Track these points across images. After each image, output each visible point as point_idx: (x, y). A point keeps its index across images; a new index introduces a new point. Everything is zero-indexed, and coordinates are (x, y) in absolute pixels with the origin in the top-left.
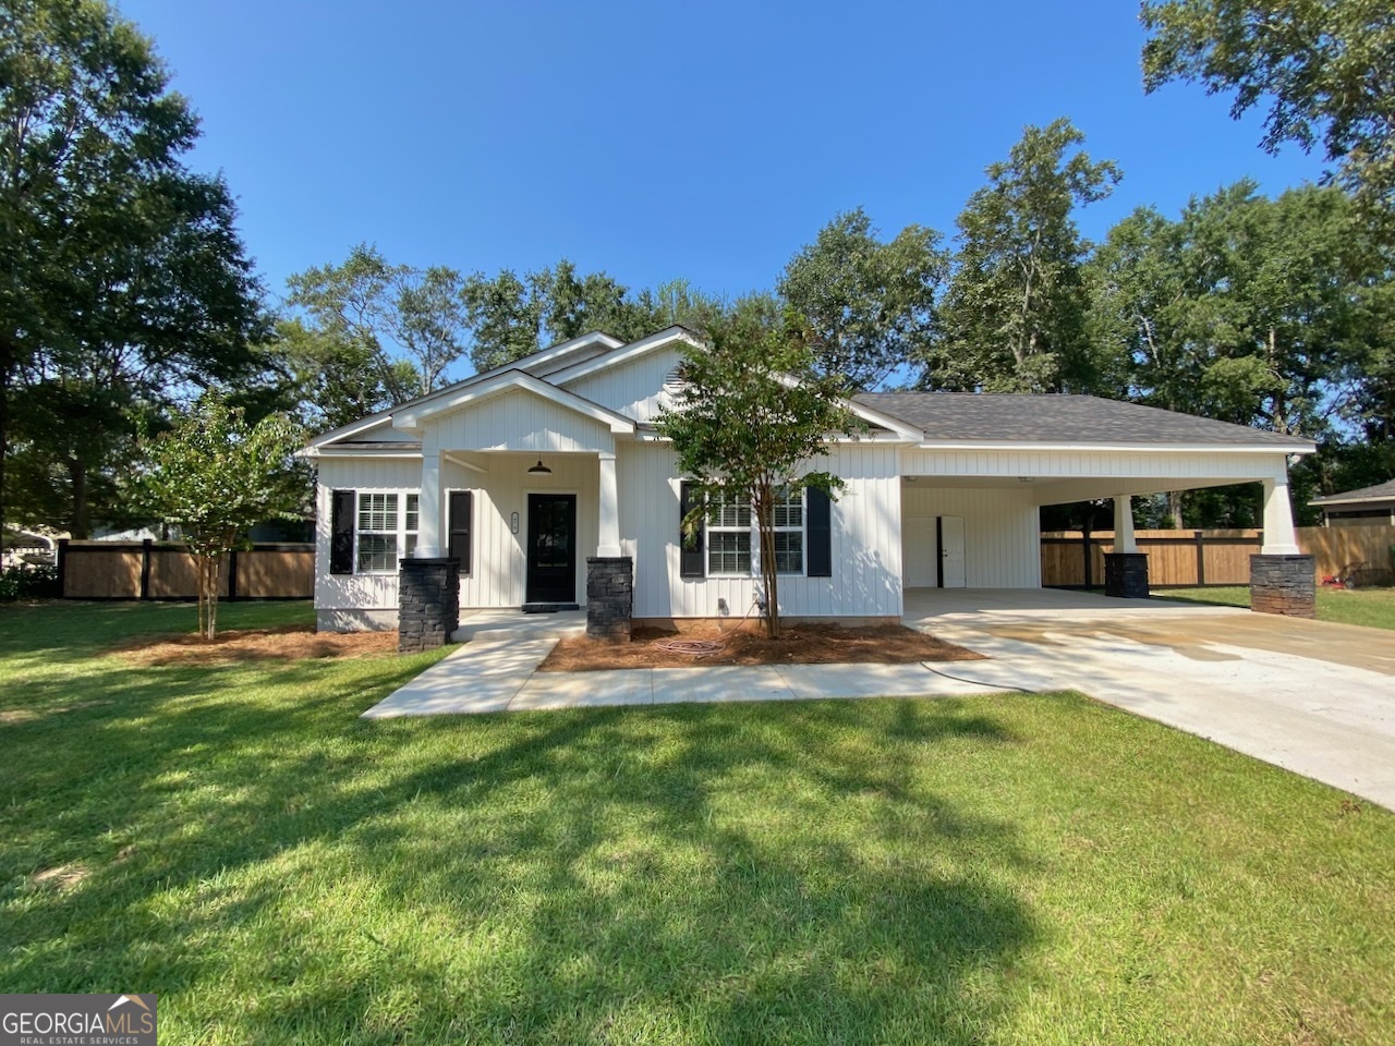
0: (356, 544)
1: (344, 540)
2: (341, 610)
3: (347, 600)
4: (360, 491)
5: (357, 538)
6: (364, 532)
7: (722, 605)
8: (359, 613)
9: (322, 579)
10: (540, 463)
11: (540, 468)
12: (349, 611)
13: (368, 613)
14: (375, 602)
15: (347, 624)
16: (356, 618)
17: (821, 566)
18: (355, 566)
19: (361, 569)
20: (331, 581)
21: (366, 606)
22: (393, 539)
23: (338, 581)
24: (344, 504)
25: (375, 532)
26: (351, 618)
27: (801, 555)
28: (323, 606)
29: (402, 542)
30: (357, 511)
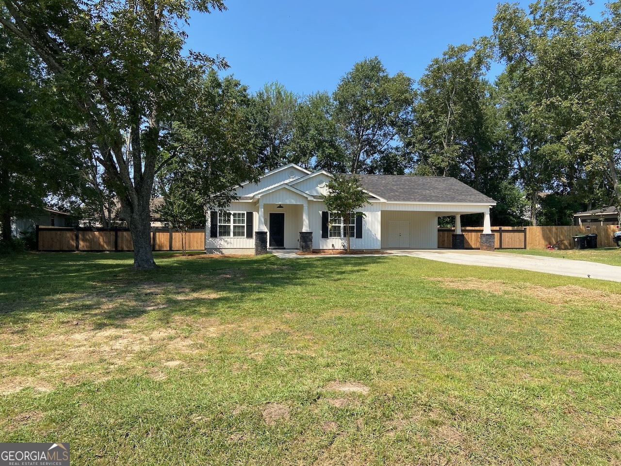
0: (218, 228)
2: (213, 249)
4: (219, 212)
6: (220, 224)
7: (333, 246)
8: (218, 249)
9: (208, 239)
11: (280, 207)
14: (223, 246)
17: (359, 236)
19: (219, 236)
22: (229, 227)
23: (213, 239)
24: (214, 215)
25: (224, 224)
27: (354, 232)
28: (208, 247)
29: (232, 228)
30: (218, 218)
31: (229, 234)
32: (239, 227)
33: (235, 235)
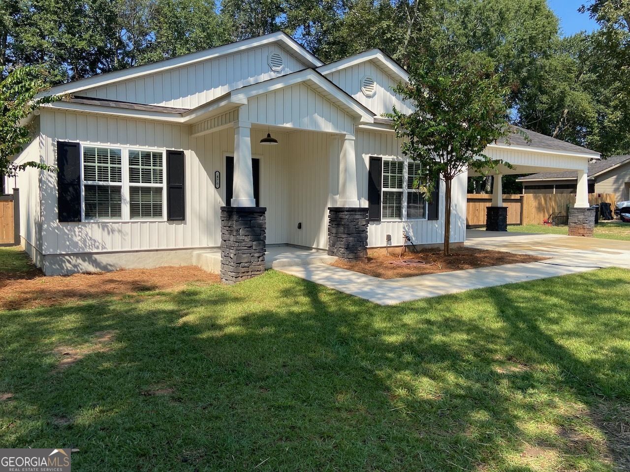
0: (83, 193)
1: (71, 189)
2: (69, 255)
3: (76, 244)
4: (84, 144)
5: (83, 188)
6: (90, 183)
7: (389, 238)
8: (87, 256)
9: (49, 225)
10: (269, 135)
11: (269, 139)
12: (77, 255)
13: (95, 256)
14: (103, 247)
15: (75, 266)
16: (84, 260)
17: (433, 214)
18: (83, 214)
19: (88, 215)
20: (58, 228)
21: (95, 251)
22: (118, 189)
23: (66, 228)
24: (69, 156)
25: (101, 183)
26: (80, 261)
28: (51, 251)
29: (126, 193)
30: (83, 164)
31: (116, 211)
32: (147, 190)
33: (134, 212)
